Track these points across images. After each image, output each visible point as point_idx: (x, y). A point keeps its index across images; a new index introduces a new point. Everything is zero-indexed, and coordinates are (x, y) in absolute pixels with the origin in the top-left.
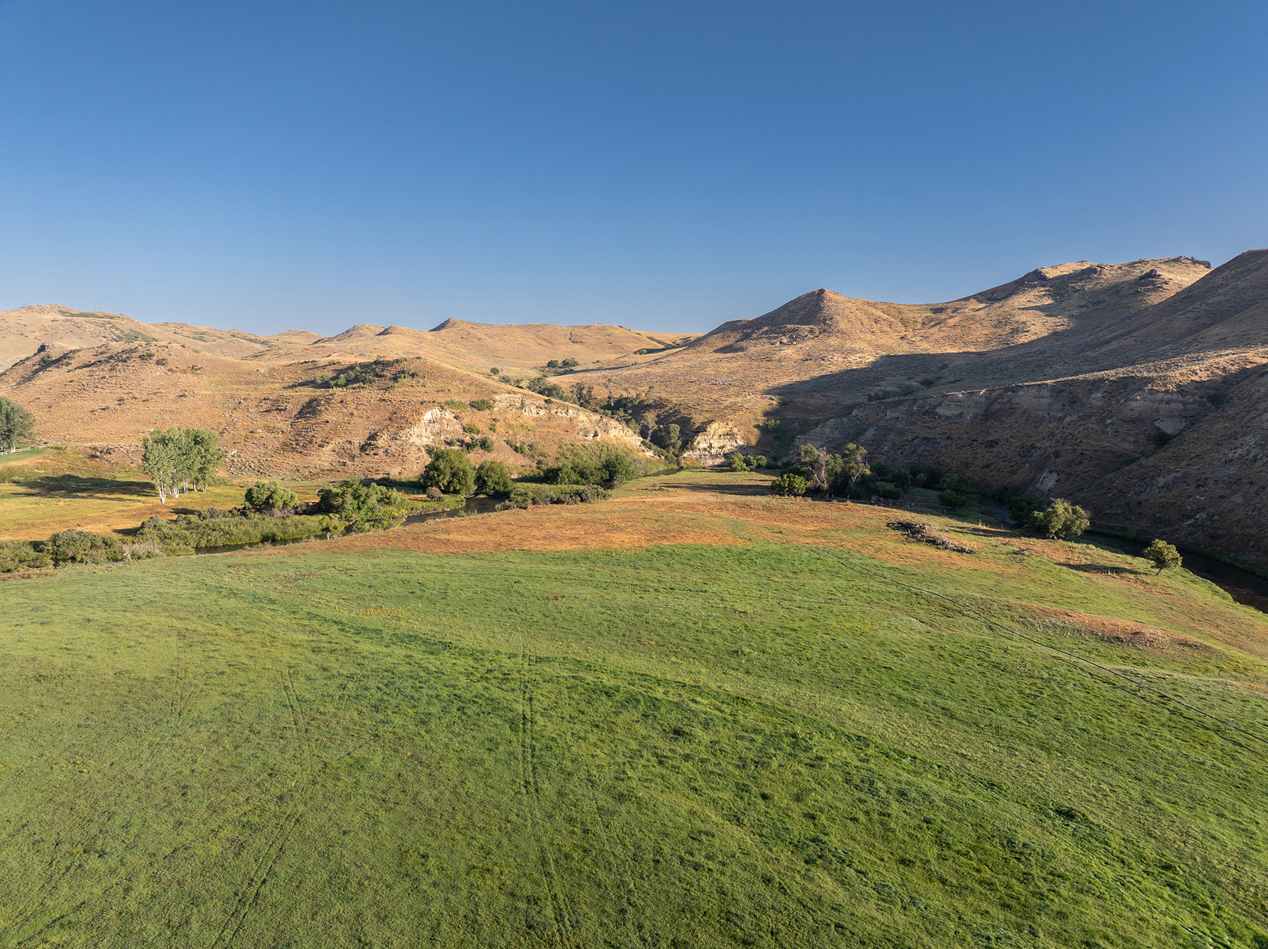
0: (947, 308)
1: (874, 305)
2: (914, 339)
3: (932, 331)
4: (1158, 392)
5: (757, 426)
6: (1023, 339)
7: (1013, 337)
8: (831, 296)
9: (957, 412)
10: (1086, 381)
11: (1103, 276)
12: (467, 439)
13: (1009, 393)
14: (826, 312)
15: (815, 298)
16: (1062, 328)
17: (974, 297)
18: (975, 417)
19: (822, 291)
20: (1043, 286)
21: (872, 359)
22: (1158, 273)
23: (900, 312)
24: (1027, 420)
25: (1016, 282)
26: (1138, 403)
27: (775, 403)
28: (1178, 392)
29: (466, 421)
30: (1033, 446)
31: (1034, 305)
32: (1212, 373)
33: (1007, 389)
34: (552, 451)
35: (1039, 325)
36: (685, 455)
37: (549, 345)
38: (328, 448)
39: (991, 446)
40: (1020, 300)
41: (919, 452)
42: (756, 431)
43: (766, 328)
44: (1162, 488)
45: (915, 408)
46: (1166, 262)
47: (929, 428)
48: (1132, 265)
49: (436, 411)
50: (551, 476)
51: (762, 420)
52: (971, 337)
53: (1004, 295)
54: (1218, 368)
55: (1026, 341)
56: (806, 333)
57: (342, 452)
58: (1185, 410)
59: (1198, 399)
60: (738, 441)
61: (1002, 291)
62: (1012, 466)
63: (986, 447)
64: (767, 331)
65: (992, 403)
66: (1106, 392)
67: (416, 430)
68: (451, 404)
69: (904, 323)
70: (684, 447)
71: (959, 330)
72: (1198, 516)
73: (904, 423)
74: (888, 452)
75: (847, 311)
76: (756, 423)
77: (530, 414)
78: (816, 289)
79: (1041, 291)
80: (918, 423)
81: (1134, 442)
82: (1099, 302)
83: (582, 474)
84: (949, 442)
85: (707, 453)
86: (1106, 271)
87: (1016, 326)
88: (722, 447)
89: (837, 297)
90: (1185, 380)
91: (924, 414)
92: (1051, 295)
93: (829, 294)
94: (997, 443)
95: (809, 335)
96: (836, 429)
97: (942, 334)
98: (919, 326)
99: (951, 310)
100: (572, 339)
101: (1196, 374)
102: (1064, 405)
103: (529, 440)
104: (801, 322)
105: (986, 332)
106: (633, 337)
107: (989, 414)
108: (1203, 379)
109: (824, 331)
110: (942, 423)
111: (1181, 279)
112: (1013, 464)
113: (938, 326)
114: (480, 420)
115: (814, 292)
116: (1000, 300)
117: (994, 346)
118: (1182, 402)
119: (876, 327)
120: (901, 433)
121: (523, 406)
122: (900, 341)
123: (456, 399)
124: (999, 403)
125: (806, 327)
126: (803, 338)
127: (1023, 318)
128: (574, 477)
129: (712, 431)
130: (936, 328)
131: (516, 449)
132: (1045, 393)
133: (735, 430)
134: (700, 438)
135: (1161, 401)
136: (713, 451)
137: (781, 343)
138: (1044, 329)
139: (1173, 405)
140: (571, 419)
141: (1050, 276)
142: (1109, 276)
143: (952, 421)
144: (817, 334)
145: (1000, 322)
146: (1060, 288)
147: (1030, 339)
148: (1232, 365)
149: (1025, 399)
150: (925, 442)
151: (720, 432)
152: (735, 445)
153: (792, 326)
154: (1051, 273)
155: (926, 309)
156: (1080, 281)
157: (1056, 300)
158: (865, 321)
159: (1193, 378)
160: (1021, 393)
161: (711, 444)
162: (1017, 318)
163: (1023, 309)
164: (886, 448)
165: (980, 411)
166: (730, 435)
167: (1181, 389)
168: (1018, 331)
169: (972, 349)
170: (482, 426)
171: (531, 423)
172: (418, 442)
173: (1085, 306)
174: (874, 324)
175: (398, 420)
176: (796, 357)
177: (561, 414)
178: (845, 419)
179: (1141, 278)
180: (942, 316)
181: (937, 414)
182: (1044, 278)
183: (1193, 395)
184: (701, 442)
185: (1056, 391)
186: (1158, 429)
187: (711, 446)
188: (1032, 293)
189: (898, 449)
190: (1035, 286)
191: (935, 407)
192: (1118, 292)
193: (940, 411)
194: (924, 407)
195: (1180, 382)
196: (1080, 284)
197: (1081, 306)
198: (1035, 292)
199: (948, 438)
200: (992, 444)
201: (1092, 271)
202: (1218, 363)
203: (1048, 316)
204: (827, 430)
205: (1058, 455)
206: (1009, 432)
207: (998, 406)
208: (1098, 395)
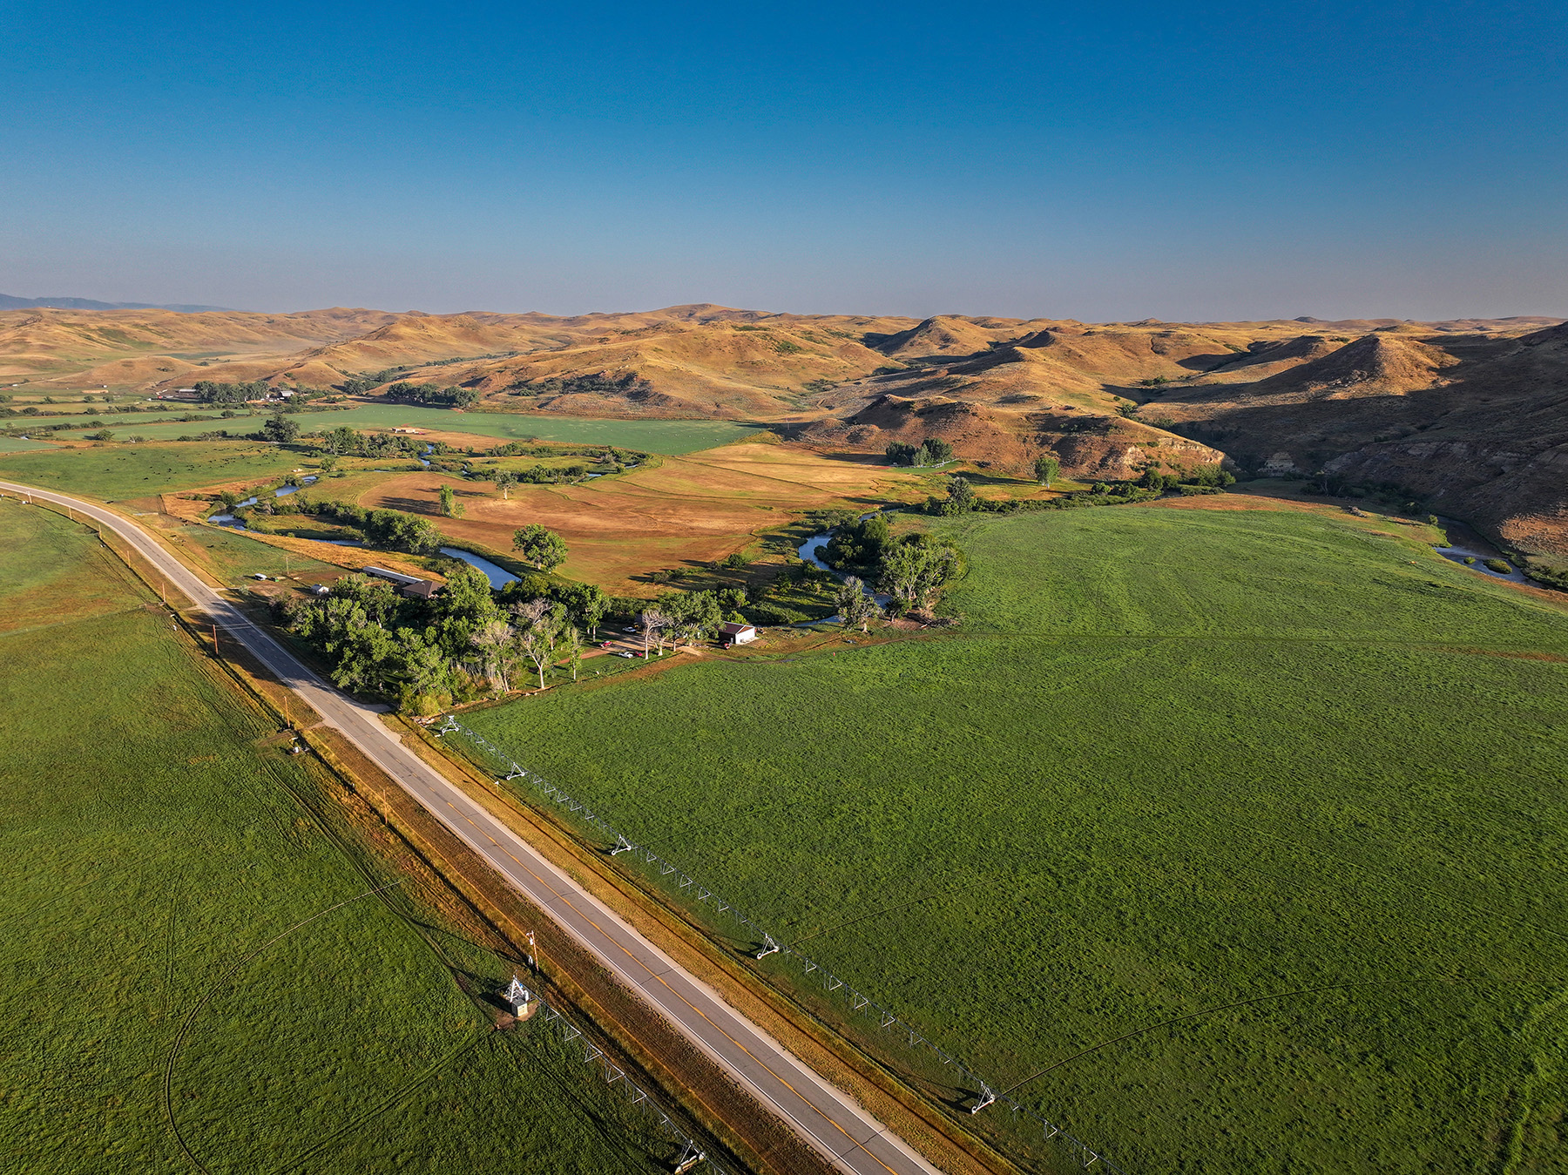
8: (1384, 345)
12: (1148, 462)
14: (1376, 358)
15: (1370, 344)
19: (1375, 338)
29: (1147, 452)
38: (1085, 465)
45: (1397, 449)
47: (1402, 462)
49: (1133, 448)
50: (1194, 482)
56: (1357, 376)
57: (1091, 467)
60: (1291, 463)
63: (1426, 473)
65: (1439, 448)
66: (1489, 449)
67: (1126, 457)
68: (1138, 444)
72: (1478, 508)
73: (1389, 458)
74: (1376, 473)
75: (1394, 358)
77: (1177, 448)
78: (1370, 333)
80: (1397, 458)
81: (1486, 476)
83: (1209, 481)
84: (1410, 469)
85: (1272, 469)
88: (1281, 466)
89: (1388, 346)
93: (1382, 343)
95: (1360, 379)
103: (1177, 463)
104: (1356, 366)
109: (1372, 375)
114: (1152, 452)
115: (1369, 336)
120: (1385, 463)
121: (1173, 444)
123: (1141, 441)
125: (1358, 371)
126: (1354, 381)
128: (1205, 482)
131: (1171, 467)
133: (1289, 457)
134: (1268, 461)
136: (1275, 469)
137: (1336, 384)
139: (1512, 459)
140: (1198, 452)
144: (1365, 377)
150: (1397, 469)
152: (1289, 465)
161: (1274, 465)
164: (1375, 471)
165: (1432, 453)
166: (1286, 459)
170: (1154, 455)
171: (1177, 453)
172: (1127, 463)
175: (1115, 452)
177: (1193, 448)
178: (1356, 453)
186: (1501, 470)
189: (1382, 472)
191: (1407, 449)
193: (1410, 452)
194: (1402, 449)
199: (1410, 466)
200: (1429, 471)
204: (1344, 459)
205: (1452, 480)
206: (1441, 466)
207: (1441, 451)
208: (1486, 450)
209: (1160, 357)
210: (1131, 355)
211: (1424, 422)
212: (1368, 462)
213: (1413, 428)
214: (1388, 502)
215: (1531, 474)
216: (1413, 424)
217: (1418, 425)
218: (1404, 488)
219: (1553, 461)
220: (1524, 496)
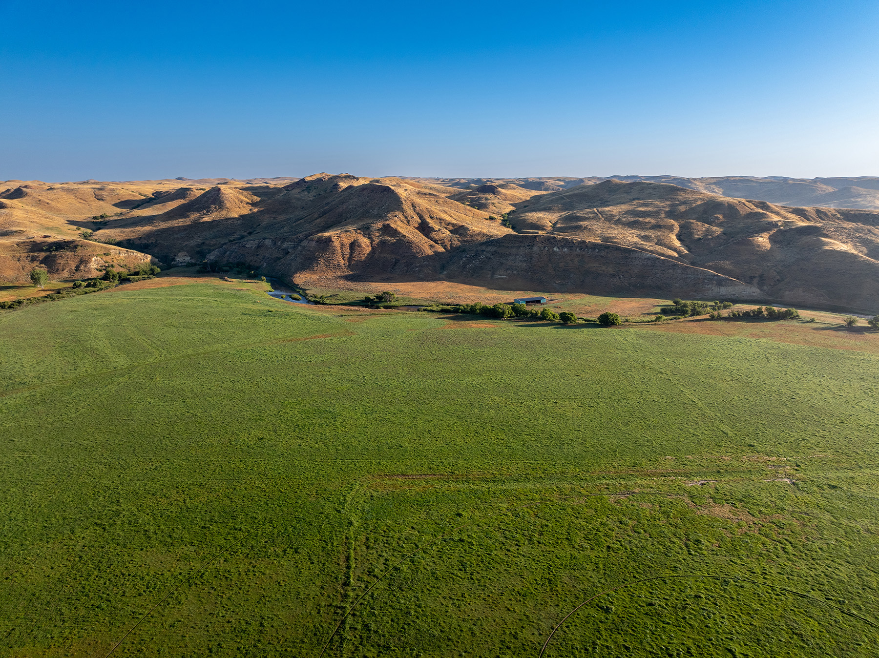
12: (106, 265)
13: (264, 240)
14: (221, 198)
15: (217, 191)
26: (285, 245)
29: (104, 260)
34: (132, 266)
36: (172, 263)
38: (65, 271)
39: (257, 256)
49: (95, 257)
50: (137, 273)
56: (213, 208)
57: (70, 272)
60: (189, 257)
67: (92, 264)
68: (98, 255)
70: (172, 261)
75: (230, 198)
77: (122, 255)
78: (216, 186)
81: (283, 255)
83: (145, 272)
88: (184, 260)
93: (221, 189)
95: (215, 210)
96: (218, 252)
103: (124, 264)
109: (220, 208)
114: (108, 259)
115: (216, 189)
119: (241, 205)
121: (120, 253)
123: (99, 253)
128: (143, 273)
129: (180, 255)
131: (121, 267)
133: (187, 254)
134: (176, 257)
137: (204, 213)
144: (218, 209)
151: (183, 255)
152: (188, 259)
161: (180, 259)
164: (232, 257)
170: (109, 261)
171: (123, 258)
172: (93, 267)
174: (240, 203)
175: (84, 261)
177: (132, 255)
197: (314, 196)
205: (268, 258)
206: (262, 252)
207: (261, 244)
208: (280, 242)
209: (101, 202)
210: (82, 201)
214: (242, 272)
215: (300, 252)
218: (247, 264)
220: (300, 263)
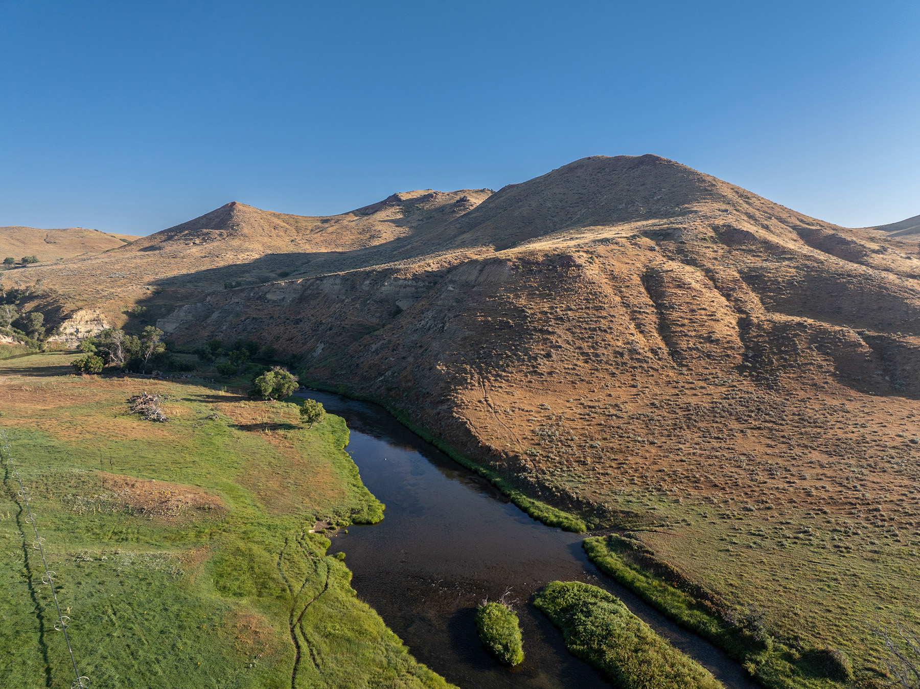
0: (332, 219)
1: (278, 216)
2: (299, 242)
3: (315, 236)
4: (400, 279)
5: (124, 313)
6: (376, 243)
7: (369, 241)
8: (241, 207)
9: (280, 297)
10: (364, 271)
11: (437, 200)
13: (318, 282)
14: (235, 219)
15: (228, 209)
16: (404, 235)
17: (352, 212)
18: (293, 301)
19: (234, 203)
20: (398, 205)
21: (257, 256)
22: (468, 198)
23: (296, 222)
24: (325, 302)
25: (382, 202)
26: (387, 287)
27: (149, 292)
28: (413, 279)
30: (321, 323)
31: (390, 218)
32: (441, 265)
33: (317, 279)
35: (389, 232)
36: (51, 339)
37: (21, 245)
39: (298, 323)
40: (382, 215)
41: (249, 330)
42: (125, 317)
43: (187, 232)
44: (374, 352)
45: (252, 295)
46: (477, 192)
47: (259, 310)
48: (456, 193)
51: (131, 306)
52: (341, 241)
53: (373, 211)
54: (445, 262)
55: (378, 244)
56: (216, 236)
58: (417, 292)
59: (427, 284)
60: (104, 325)
61: (372, 208)
62: (305, 339)
63: (294, 324)
64: (187, 234)
65: (306, 290)
66: (373, 280)
69: (298, 230)
70: (49, 332)
71: (334, 236)
72: (386, 374)
73: (242, 307)
74: (226, 330)
75: (252, 220)
76: (126, 310)
78: (229, 202)
79: (397, 209)
80: (252, 306)
81: (380, 317)
82: (431, 217)
84: (271, 321)
85: (73, 337)
86: (439, 197)
87: (373, 233)
88: (89, 332)
89: (245, 209)
90: (421, 270)
91: (257, 299)
92: (403, 212)
93: (239, 206)
94: (301, 321)
95: (219, 238)
96: (189, 313)
97: (322, 238)
98: (308, 232)
99: (334, 221)
100: (47, 240)
101: (430, 266)
102: (347, 290)
104: (215, 228)
105: (353, 237)
106: (106, 239)
107: (303, 298)
108: (434, 270)
109: (231, 234)
110: (270, 306)
111: (476, 201)
112: (306, 336)
113: (320, 233)
115: (228, 204)
116: (369, 215)
117: (356, 247)
118: (415, 286)
119: (274, 232)
120: (238, 315)
122: (290, 243)
124: (311, 289)
125: (217, 231)
126: (212, 240)
127: (380, 228)
129: (79, 318)
130: (319, 234)
132: (338, 281)
133: (102, 316)
134: (66, 324)
135: (401, 286)
136: (80, 335)
137: (194, 243)
138: (392, 236)
139: (408, 289)
141: (403, 198)
142: (440, 200)
143: (276, 304)
144: (225, 236)
145: (364, 230)
146: (409, 207)
147: (380, 243)
148: (456, 259)
149: (326, 286)
150: (254, 321)
151: (87, 318)
152: (102, 329)
153: (207, 230)
154: (405, 197)
155: (317, 220)
156: (422, 203)
157: (405, 215)
158: (266, 227)
159: (426, 269)
160: (325, 282)
161: (78, 329)
162: (376, 228)
163: (382, 221)
164: (225, 327)
165: (297, 296)
166: (97, 321)
167: (416, 277)
168: (374, 237)
169: (340, 250)
173: (422, 220)
174: (273, 230)
176: (198, 255)
178: (199, 305)
179: (458, 201)
180: (326, 225)
181: (266, 299)
182: (399, 200)
183: (423, 281)
184: (67, 327)
185: (344, 279)
186: (398, 307)
187: (77, 331)
188: (391, 210)
189: (234, 328)
190: (393, 206)
191: (265, 294)
192: (443, 210)
193: (269, 296)
194: (258, 293)
195: (417, 272)
196: (422, 205)
197: (419, 220)
198: (393, 210)
199: (271, 318)
200: (298, 322)
201: (431, 196)
202: (446, 259)
203: (396, 226)
204: (182, 314)
205: (330, 329)
206: (312, 312)
207: (309, 292)
208: (368, 282)
210: (18, 243)
211: (285, 269)
212: (215, 316)
213: (272, 275)
214: (234, 373)
215: (458, 301)
216: (272, 271)
217: (279, 271)
218: (264, 348)
219: (482, 279)
220: (465, 339)
